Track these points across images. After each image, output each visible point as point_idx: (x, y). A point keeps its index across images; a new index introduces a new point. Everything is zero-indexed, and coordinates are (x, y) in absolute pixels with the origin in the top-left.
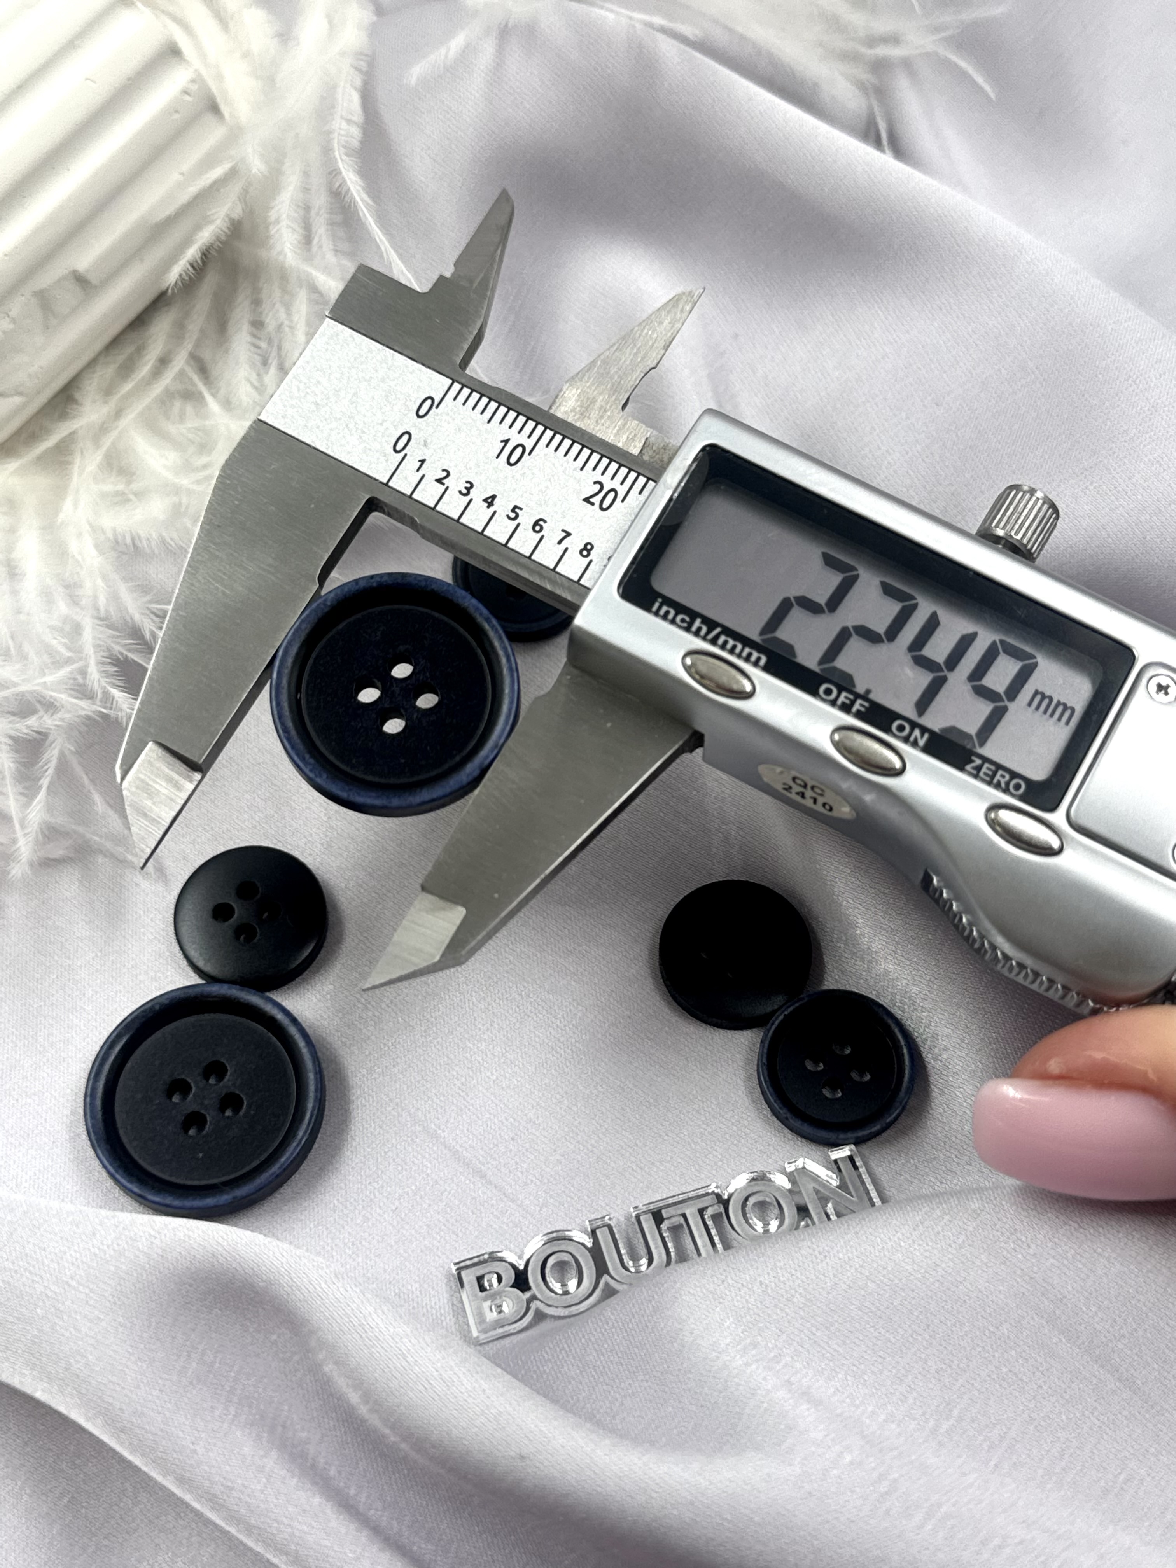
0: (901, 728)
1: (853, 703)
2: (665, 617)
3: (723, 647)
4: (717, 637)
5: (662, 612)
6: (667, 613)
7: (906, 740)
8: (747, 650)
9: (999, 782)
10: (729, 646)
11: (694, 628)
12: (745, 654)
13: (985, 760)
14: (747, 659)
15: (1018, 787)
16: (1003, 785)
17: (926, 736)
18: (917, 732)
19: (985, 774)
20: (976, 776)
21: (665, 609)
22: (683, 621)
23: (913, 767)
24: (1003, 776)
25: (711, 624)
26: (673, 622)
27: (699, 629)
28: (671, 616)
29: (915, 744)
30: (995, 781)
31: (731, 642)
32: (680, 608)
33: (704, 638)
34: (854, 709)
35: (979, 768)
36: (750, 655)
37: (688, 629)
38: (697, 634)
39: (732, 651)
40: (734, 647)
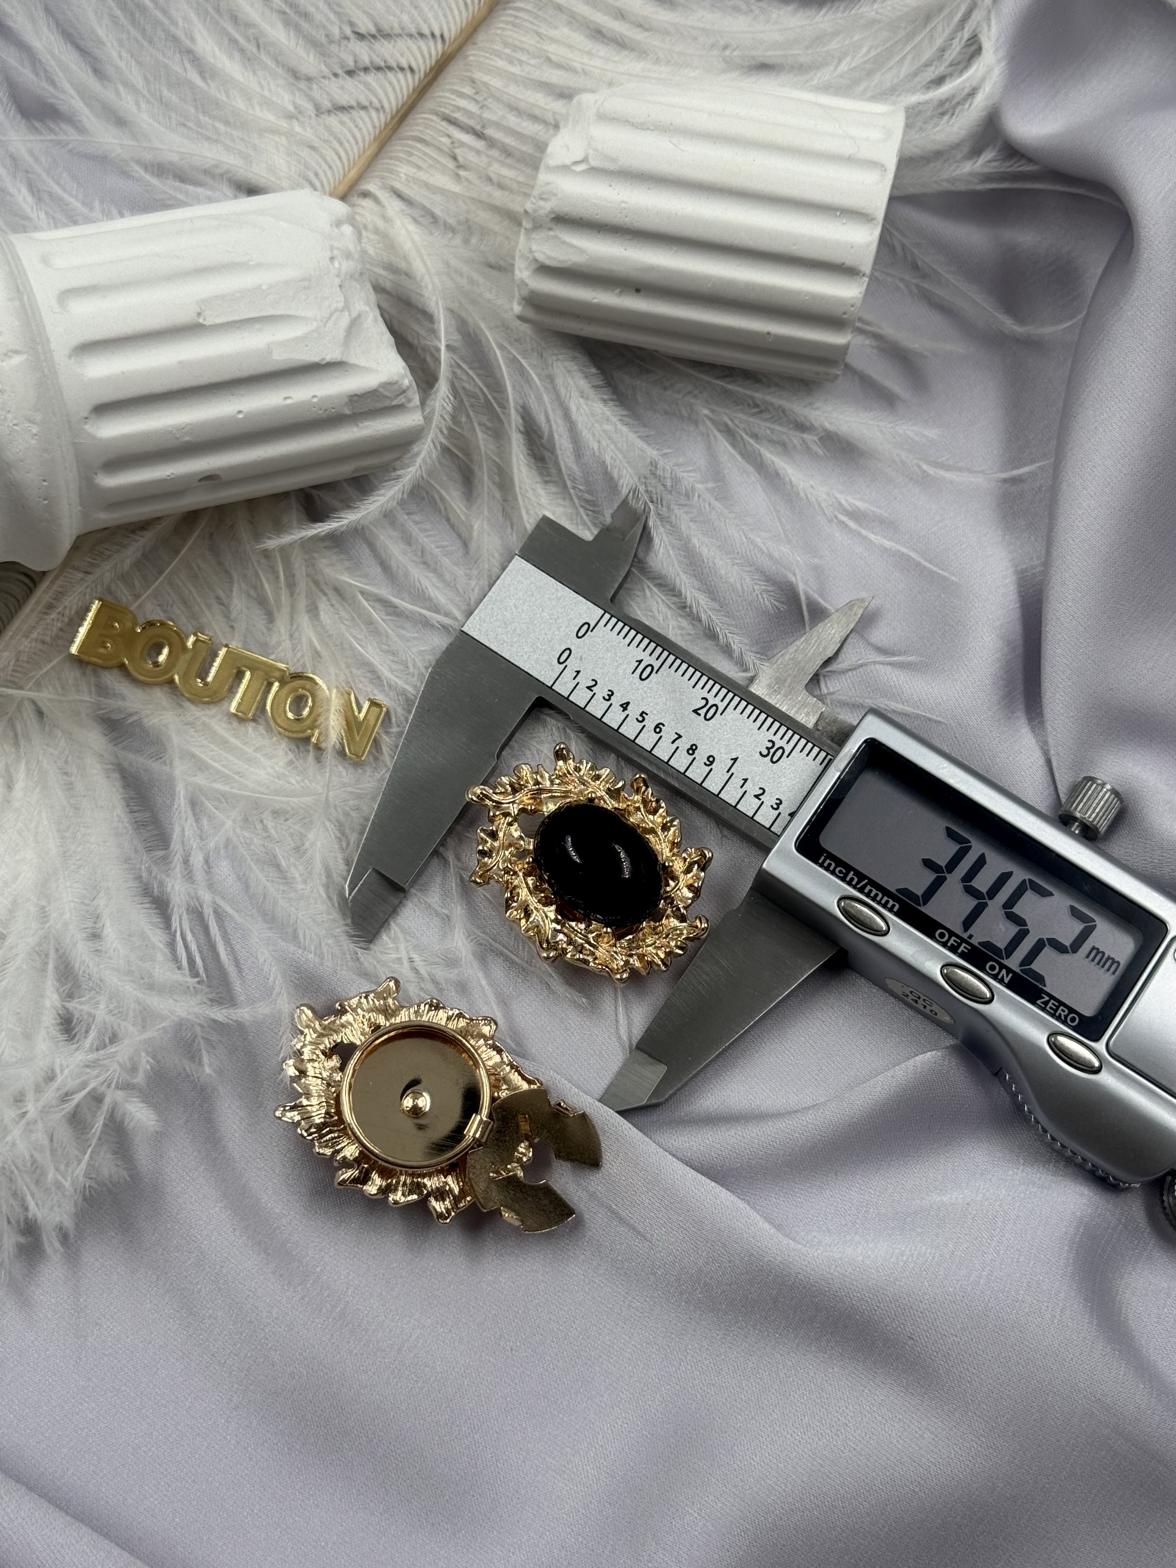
0: (992, 968)
1: (959, 945)
2: (827, 869)
3: (868, 895)
4: (864, 887)
5: (826, 865)
6: (830, 865)
7: (995, 977)
8: (885, 898)
9: (1060, 1014)
10: (872, 895)
11: (848, 879)
12: (883, 902)
13: (1052, 997)
14: (884, 906)
15: (1073, 1020)
16: (1063, 1018)
17: (1011, 975)
18: (1004, 972)
19: (1051, 1008)
20: (1043, 1009)
21: (828, 861)
22: (840, 872)
23: (998, 999)
24: (1063, 1011)
25: (861, 876)
26: (833, 873)
27: (852, 879)
28: (831, 868)
29: (1001, 981)
30: (1057, 1014)
31: (874, 892)
32: (839, 862)
33: (854, 887)
34: (959, 951)
35: (1046, 1003)
36: (887, 902)
37: (843, 879)
38: (849, 883)
39: (874, 899)
40: (877, 895)
